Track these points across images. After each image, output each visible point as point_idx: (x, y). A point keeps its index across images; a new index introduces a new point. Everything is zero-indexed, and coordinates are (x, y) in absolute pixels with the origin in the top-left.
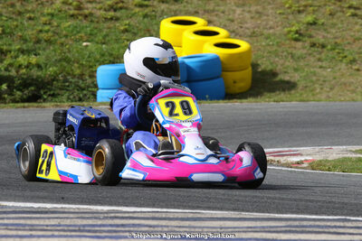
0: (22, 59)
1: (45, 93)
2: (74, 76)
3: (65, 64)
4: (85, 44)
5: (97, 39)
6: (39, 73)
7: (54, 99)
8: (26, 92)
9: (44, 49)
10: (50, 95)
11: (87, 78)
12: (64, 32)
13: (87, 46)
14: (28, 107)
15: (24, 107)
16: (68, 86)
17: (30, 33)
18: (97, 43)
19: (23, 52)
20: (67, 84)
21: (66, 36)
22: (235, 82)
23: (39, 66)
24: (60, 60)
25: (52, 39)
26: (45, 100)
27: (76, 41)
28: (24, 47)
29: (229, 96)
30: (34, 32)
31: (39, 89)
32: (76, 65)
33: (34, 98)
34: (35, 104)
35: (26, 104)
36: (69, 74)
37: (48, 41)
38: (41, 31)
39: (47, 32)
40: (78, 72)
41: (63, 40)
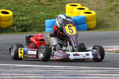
0: (21, 18)
1: (28, 29)
2: (38, 23)
3: (35, 19)
4: (41, 13)
5: (45, 11)
6: (27, 23)
7: (31, 31)
8: (22, 29)
9: (28, 15)
10: (30, 30)
11: (42, 24)
12: (35, 9)
13: (42, 14)
14: (23, 34)
15: (22, 34)
16: (36, 27)
17: (23, 9)
18: (45, 12)
19: (21, 16)
20: (36, 26)
21: (35, 10)
22: (91, 25)
23: (26, 20)
24: (33, 18)
25: (31, 11)
26: (28, 32)
27: (38, 12)
28: (22, 14)
29: (89, 29)
30: (25, 9)
31: (26, 28)
32: (39, 20)
33: (25, 31)
34: (25, 33)
35: (22, 33)
36: (36, 23)
37: (29, 12)
38: (27, 9)
39: (29, 9)
40: (39, 22)
41: (34, 12)
